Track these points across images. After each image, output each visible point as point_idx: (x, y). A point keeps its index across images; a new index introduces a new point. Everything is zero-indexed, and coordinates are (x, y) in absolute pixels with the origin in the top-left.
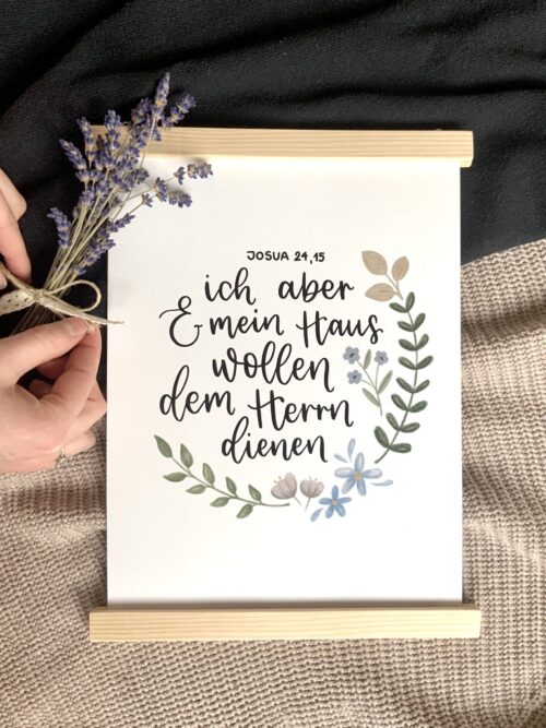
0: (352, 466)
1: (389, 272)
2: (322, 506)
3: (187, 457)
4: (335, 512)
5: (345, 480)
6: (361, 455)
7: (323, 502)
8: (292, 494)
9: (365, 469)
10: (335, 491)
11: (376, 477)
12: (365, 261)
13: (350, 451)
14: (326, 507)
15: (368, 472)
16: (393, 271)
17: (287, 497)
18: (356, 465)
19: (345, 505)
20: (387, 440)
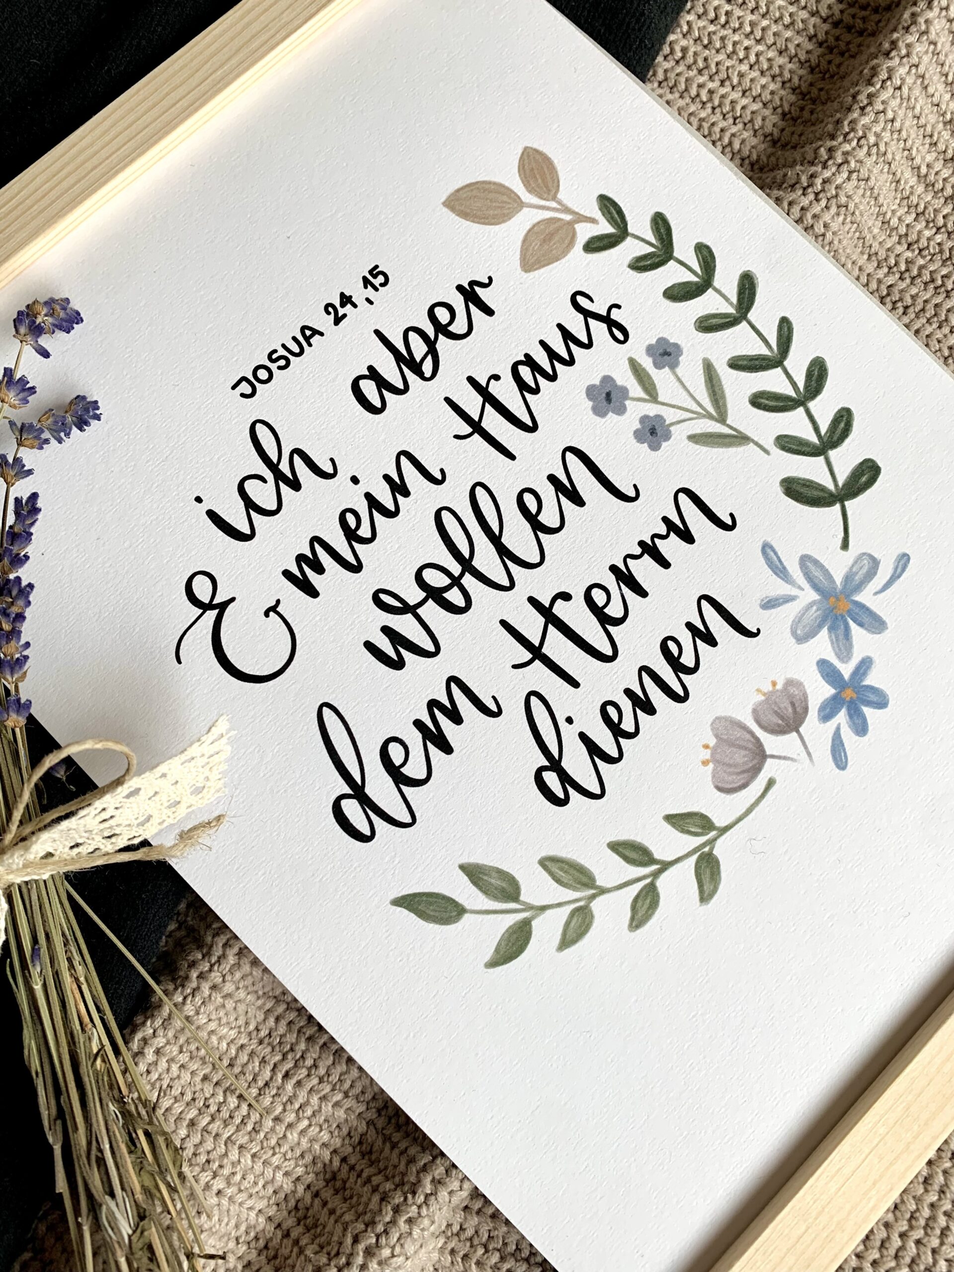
0: (812, 596)
1: (526, 197)
2: (832, 724)
3: (495, 881)
4: (867, 710)
5: (824, 632)
6: (805, 561)
7: (828, 712)
8: (760, 755)
9: (838, 579)
10: (828, 671)
11: (871, 574)
12: (464, 215)
13: (780, 571)
14: (842, 717)
15: (848, 578)
16: (530, 190)
17: (756, 770)
18: (816, 587)
19: (870, 680)
20: (823, 489)
